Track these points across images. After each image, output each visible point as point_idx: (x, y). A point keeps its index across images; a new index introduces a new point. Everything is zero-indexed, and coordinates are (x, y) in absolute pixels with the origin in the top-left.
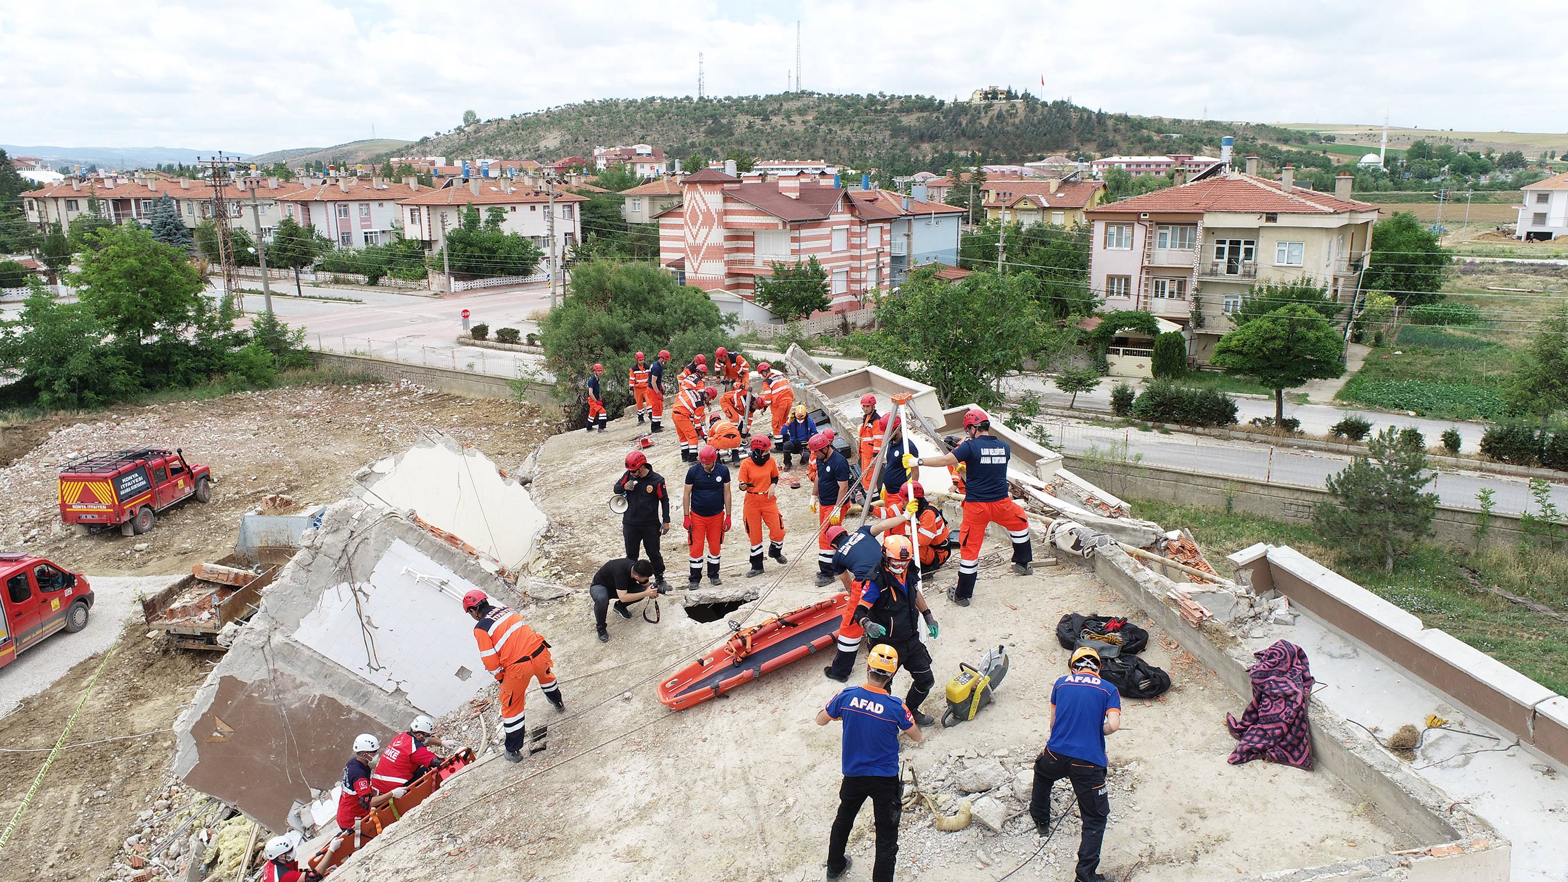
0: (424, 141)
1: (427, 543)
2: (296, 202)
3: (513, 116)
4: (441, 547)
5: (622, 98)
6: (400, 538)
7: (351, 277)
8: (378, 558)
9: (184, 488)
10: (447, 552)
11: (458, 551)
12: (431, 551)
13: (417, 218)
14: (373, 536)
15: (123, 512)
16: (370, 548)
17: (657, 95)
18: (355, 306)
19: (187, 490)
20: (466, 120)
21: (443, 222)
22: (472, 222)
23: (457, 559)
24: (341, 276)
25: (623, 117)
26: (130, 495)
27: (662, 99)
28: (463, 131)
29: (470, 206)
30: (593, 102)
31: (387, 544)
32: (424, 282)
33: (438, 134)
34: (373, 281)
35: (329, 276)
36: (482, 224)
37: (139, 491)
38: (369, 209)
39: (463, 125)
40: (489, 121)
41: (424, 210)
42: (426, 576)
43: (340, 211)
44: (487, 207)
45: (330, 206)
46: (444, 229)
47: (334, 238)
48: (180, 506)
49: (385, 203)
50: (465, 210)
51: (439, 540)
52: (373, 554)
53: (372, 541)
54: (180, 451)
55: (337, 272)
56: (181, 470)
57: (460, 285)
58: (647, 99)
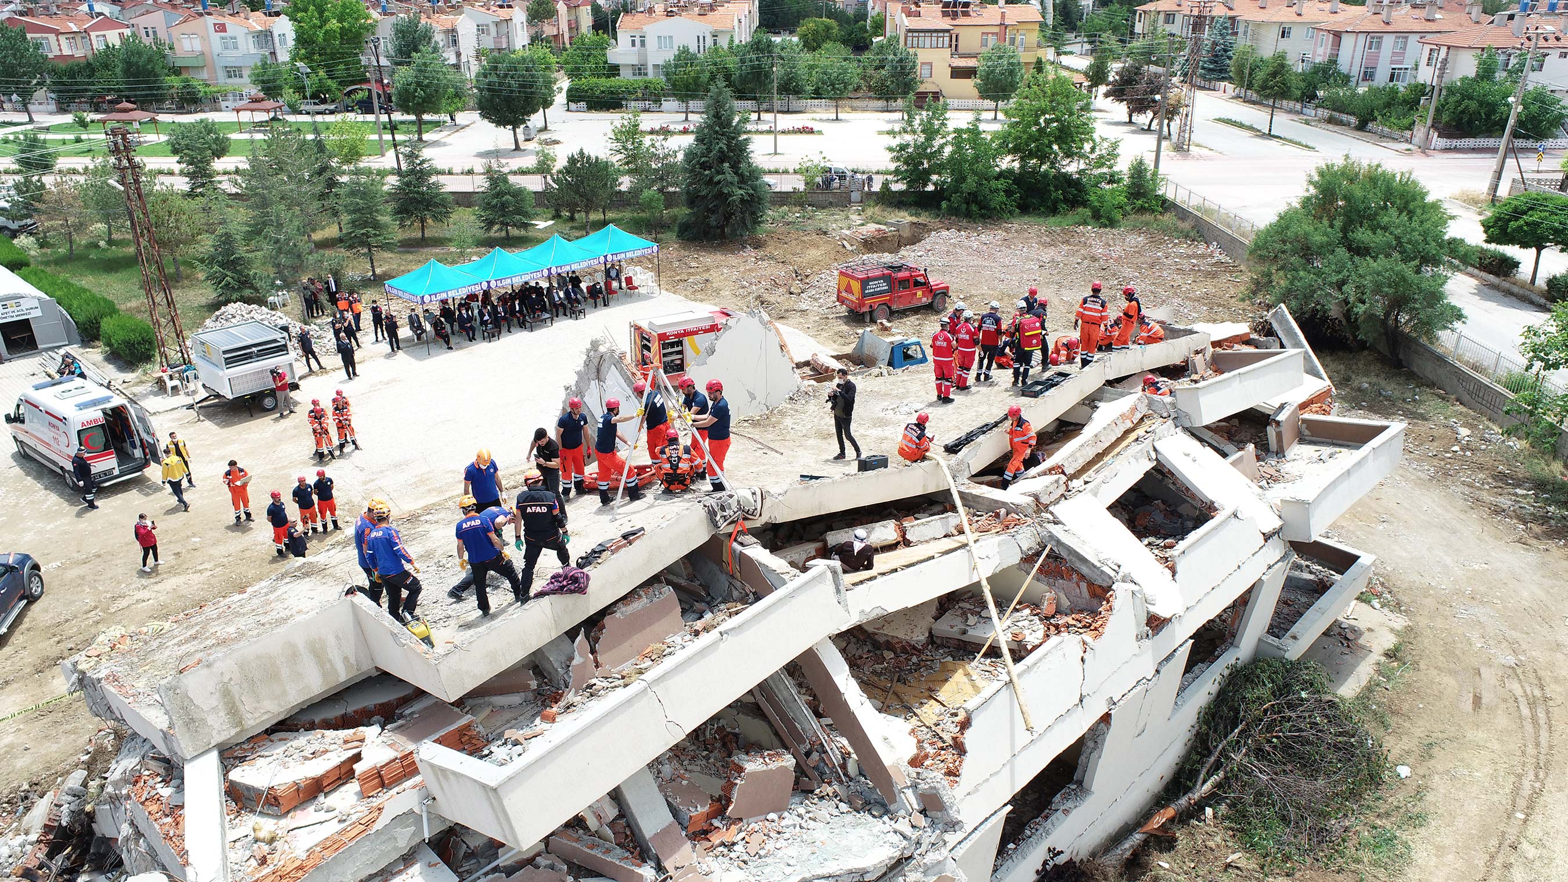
2: (1329, 31)
7: (1344, 117)
9: (921, 297)
13: (1434, 60)
15: (864, 305)
18: (1305, 152)
19: (924, 300)
22: (1486, 71)
24: (1336, 114)
26: (872, 294)
32: (1407, 134)
34: (1362, 127)
35: (1325, 113)
37: (881, 292)
38: (1406, 43)
41: (1444, 51)
43: (1371, 42)
45: (1362, 38)
47: (1355, 72)
48: (916, 310)
50: (1487, 56)
54: (925, 270)
55: (1334, 110)
56: (925, 284)
57: (1443, 142)
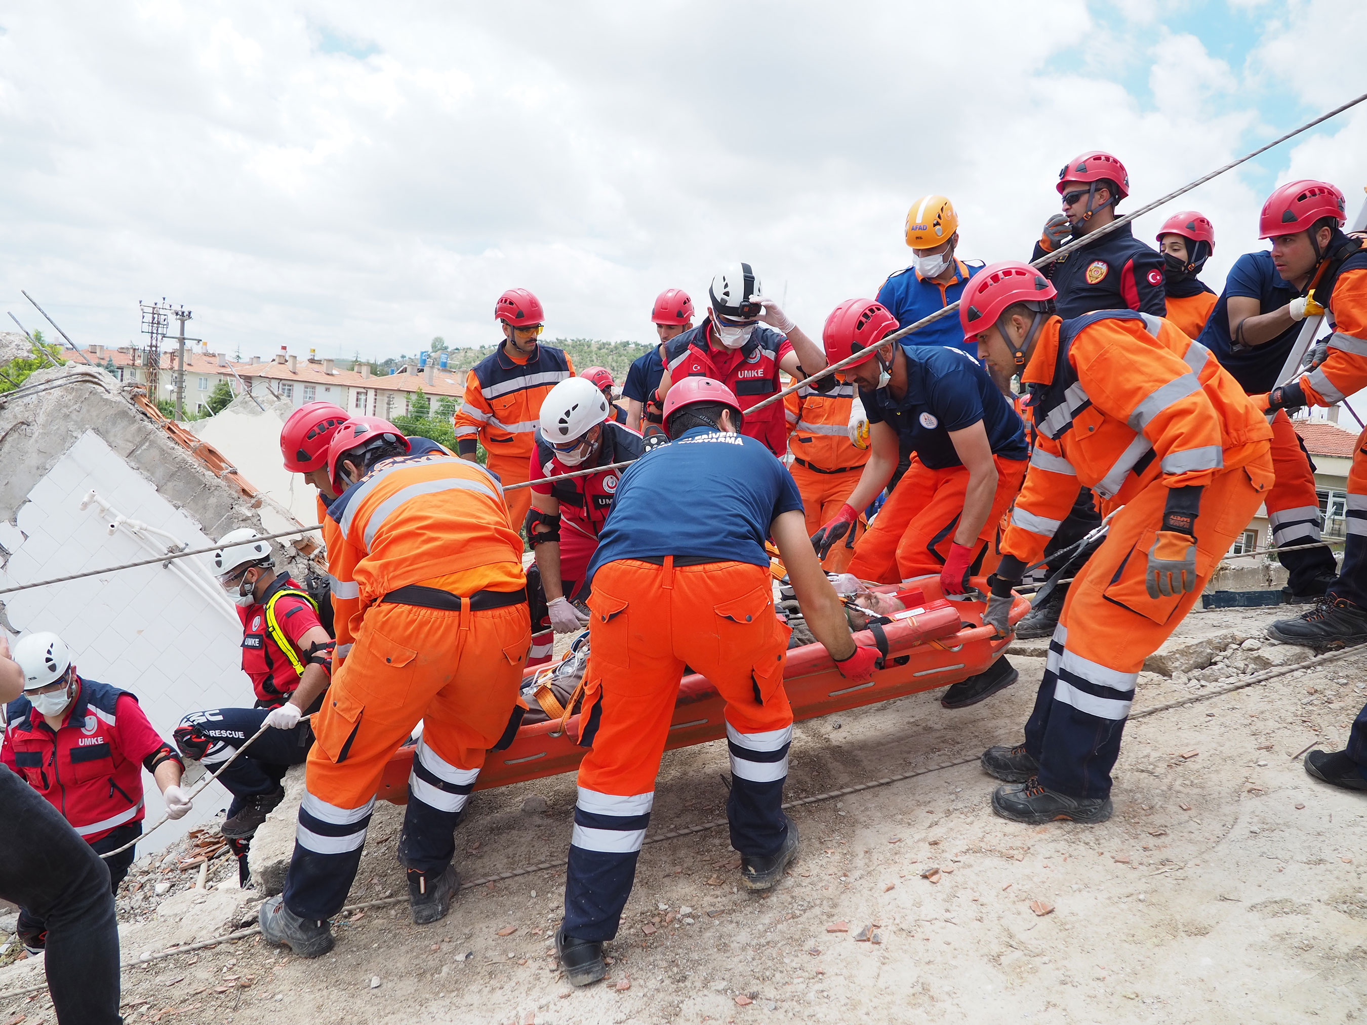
0: (389, 362)
1: (155, 453)
3: (482, 347)
4: (182, 466)
5: (595, 340)
6: (97, 431)
8: (42, 470)
10: (193, 480)
11: (217, 481)
12: (160, 473)
13: (362, 403)
14: (41, 419)
16: (30, 445)
17: (631, 340)
20: (434, 346)
21: (388, 404)
22: (421, 410)
23: (213, 501)
25: (594, 358)
27: (637, 344)
28: (429, 357)
29: (420, 395)
30: (566, 340)
31: (66, 440)
33: (403, 357)
36: (431, 414)
39: (430, 350)
40: (457, 349)
41: (371, 394)
42: (137, 523)
43: (283, 391)
44: (438, 398)
46: (388, 413)
49: (332, 388)
50: (414, 397)
51: (180, 452)
52: (33, 459)
53: (36, 430)
58: (621, 343)
